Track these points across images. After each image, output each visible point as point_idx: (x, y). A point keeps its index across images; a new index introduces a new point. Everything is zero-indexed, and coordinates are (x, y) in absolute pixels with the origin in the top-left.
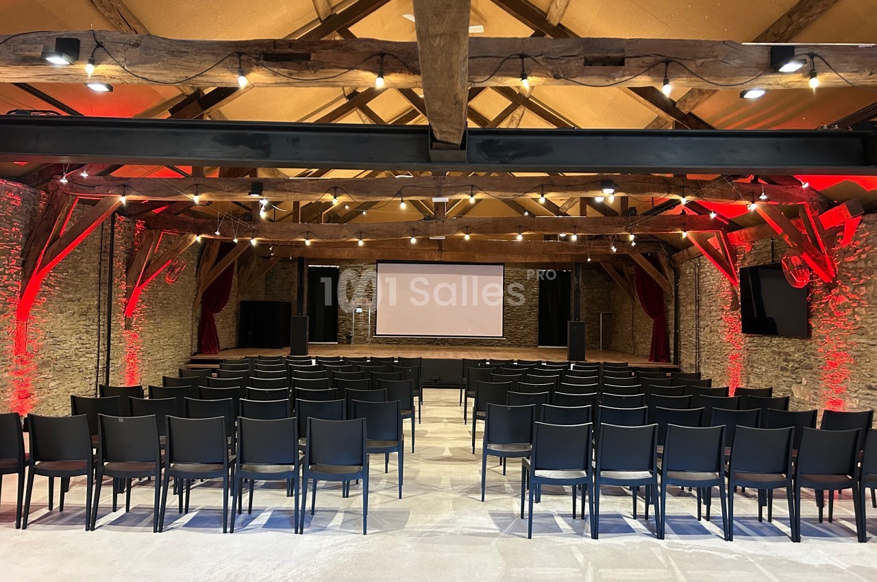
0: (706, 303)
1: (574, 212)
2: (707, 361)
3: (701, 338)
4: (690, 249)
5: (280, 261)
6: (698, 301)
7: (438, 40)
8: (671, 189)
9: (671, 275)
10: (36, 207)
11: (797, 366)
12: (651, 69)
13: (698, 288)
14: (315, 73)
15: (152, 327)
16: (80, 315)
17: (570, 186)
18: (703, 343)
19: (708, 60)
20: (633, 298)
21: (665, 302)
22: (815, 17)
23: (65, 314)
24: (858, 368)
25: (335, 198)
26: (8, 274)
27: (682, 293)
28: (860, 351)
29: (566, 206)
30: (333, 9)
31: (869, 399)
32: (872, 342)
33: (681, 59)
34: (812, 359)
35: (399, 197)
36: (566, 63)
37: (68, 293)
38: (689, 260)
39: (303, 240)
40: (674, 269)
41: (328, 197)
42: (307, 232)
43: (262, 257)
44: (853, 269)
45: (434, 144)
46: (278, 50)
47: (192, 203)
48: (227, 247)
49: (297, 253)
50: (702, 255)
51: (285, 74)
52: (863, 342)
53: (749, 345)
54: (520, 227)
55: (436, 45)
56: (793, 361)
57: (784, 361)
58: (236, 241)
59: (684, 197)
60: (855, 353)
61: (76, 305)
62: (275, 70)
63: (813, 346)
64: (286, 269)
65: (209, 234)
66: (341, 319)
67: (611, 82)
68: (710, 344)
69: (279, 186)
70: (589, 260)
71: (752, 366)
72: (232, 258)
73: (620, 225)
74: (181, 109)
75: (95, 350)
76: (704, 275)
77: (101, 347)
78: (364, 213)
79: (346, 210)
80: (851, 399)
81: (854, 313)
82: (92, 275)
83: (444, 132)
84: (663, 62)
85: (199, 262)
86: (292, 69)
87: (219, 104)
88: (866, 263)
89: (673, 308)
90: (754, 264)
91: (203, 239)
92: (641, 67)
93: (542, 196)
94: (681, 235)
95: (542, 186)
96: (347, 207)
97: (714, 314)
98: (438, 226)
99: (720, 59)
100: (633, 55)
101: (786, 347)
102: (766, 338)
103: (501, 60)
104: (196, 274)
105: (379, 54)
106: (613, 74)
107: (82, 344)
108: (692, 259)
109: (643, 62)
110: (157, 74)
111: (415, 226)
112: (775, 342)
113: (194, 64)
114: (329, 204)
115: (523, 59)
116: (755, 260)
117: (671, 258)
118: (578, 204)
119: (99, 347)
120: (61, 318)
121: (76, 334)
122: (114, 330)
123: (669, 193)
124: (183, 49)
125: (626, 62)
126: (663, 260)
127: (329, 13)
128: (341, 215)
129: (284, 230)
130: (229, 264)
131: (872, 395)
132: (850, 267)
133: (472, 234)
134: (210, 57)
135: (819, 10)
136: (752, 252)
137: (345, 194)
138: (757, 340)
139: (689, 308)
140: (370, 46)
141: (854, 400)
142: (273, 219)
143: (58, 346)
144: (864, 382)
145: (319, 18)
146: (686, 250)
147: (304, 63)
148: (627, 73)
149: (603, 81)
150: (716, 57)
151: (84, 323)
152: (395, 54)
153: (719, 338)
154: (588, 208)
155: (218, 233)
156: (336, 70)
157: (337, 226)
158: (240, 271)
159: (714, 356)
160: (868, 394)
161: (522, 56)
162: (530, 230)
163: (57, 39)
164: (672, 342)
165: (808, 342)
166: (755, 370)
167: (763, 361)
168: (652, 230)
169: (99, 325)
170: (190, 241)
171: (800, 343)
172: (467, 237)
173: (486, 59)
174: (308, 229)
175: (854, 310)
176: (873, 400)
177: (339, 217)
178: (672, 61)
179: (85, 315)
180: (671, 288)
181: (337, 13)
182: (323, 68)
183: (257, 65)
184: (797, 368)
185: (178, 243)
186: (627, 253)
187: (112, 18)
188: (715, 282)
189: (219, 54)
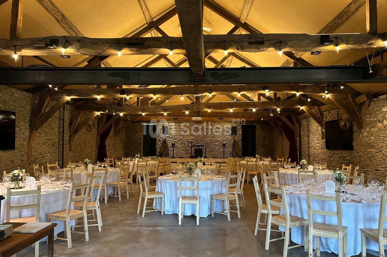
0: (312, 137)
1: (256, 99)
2: (313, 161)
3: (310, 152)
4: (305, 114)
5: (132, 122)
6: (308, 136)
7: (191, 40)
8: (293, 89)
9: (297, 125)
10: (35, 102)
11: (348, 162)
12: (274, 45)
13: (308, 131)
14: (146, 50)
15: (79, 150)
16: (52, 145)
17: (250, 89)
18: (311, 154)
19: (296, 41)
20: (282, 136)
21: (295, 137)
22: (344, 20)
23: (46, 145)
24: (372, 162)
25: (154, 95)
26: (24, 129)
27: (302, 133)
28: (372, 155)
29: (252, 97)
30: (152, 19)
31: (376, 175)
32: (377, 151)
33: (286, 41)
34: (354, 159)
35: (180, 95)
36: (242, 44)
37: (47, 136)
38: (304, 119)
39: (141, 113)
40: (298, 123)
41: (151, 95)
42: (143, 110)
43: (124, 120)
44: (369, 121)
45: (192, 75)
46: (132, 41)
47: (96, 99)
48: (110, 116)
49: (139, 119)
50: (310, 116)
51: (135, 50)
52: (374, 151)
53: (329, 154)
54: (231, 106)
55: (190, 42)
56: (346, 160)
57: (343, 160)
58: (114, 114)
59: (298, 92)
60: (371, 156)
61: (50, 141)
62: (132, 49)
63: (355, 153)
64: (134, 126)
65: (103, 112)
66: (158, 146)
67: (259, 50)
68: (314, 154)
69: (132, 91)
70: (262, 119)
71: (331, 163)
72: (112, 121)
73: (274, 104)
74: (92, 61)
75: (57, 160)
76: (311, 125)
77: (60, 158)
78: (167, 101)
79: (159, 100)
80: (369, 175)
81: (370, 139)
82: (56, 129)
83: (196, 71)
84: (279, 42)
85: (98, 123)
86: (138, 48)
87: (107, 58)
88: (374, 118)
89: (298, 139)
90: (330, 120)
91: (101, 114)
92: (270, 44)
93: (239, 93)
94: (300, 108)
95: (239, 89)
96: (159, 99)
97: (315, 141)
98: (197, 106)
99: (301, 40)
100: (267, 40)
101: (344, 154)
102: (336, 151)
103: (217, 43)
104: (97, 128)
105: (170, 42)
106: (260, 47)
107: (53, 157)
108: (306, 118)
109: (271, 42)
110: (87, 51)
111: (188, 106)
112: (340, 152)
113: (101, 48)
114: (152, 98)
115: (225, 43)
116: (331, 118)
117: (297, 118)
118: (257, 96)
119: (59, 159)
120: (45, 147)
121: (50, 153)
122: (65, 151)
123: (292, 91)
124: (97, 42)
125: (265, 42)
126: (294, 119)
127: (151, 21)
128: (157, 102)
129: (133, 109)
130: (110, 124)
131: (377, 173)
132: (368, 120)
133: (211, 109)
134: (107, 45)
135: (346, 17)
136: (330, 115)
137: (158, 94)
138: (332, 152)
139: (305, 139)
140: (167, 39)
141: (370, 175)
142: (128, 104)
143: (43, 158)
144: (374, 168)
145: (147, 23)
146: (303, 115)
147: (142, 46)
148: (265, 47)
149: (256, 50)
150: (299, 40)
151: (53, 149)
152: (177, 42)
153: (317, 152)
154: (261, 97)
155: (107, 111)
156: (155, 49)
157: (155, 107)
158: (115, 127)
159: (316, 159)
160: (376, 173)
161: (225, 42)
162: (236, 107)
163: (50, 39)
164: (298, 154)
165: (352, 152)
166: (332, 164)
167: (335, 160)
168: (287, 106)
169: (59, 150)
170: (95, 114)
171: (349, 152)
172: (209, 111)
173: (211, 43)
174: (143, 109)
175: (370, 138)
176: (378, 175)
177: (156, 103)
178: (282, 42)
179: (54, 145)
180: (298, 131)
181: (154, 20)
182: (150, 48)
183: (125, 47)
184: (348, 163)
185: (90, 115)
186: (278, 116)
187: (66, 27)
188: (315, 128)
189: (110, 44)
